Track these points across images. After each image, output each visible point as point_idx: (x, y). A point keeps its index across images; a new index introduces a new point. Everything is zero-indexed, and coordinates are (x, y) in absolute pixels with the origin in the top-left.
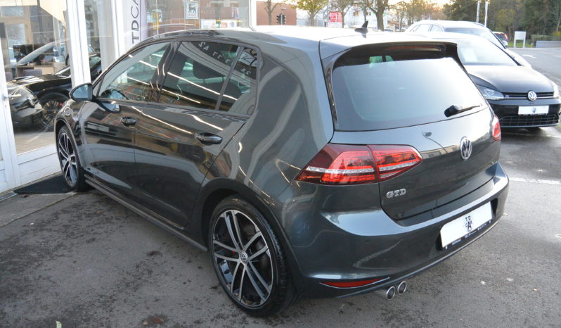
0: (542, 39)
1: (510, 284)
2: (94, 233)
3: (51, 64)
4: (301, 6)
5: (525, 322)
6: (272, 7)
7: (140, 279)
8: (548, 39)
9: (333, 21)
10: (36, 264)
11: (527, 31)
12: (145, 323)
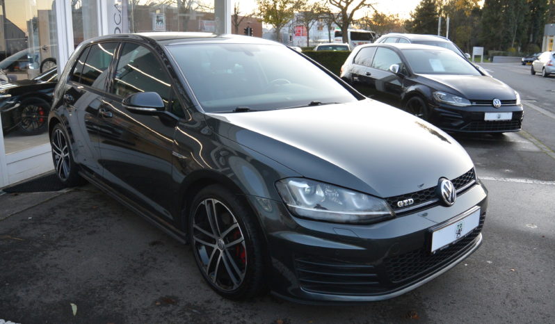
0: (498, 55)
1: (490, 265)
2: (94, 226)
3: (25, 70)
4: (267, 20)
5: (507, 297)
6: (238, 21)
7: (146, 265)
8: (504, 55)
9: (298, 35)
10: (41, 253)
11: (484, 47)
12: (158, 304)
